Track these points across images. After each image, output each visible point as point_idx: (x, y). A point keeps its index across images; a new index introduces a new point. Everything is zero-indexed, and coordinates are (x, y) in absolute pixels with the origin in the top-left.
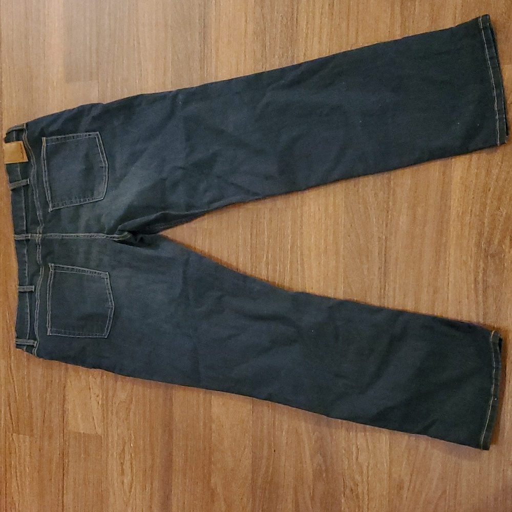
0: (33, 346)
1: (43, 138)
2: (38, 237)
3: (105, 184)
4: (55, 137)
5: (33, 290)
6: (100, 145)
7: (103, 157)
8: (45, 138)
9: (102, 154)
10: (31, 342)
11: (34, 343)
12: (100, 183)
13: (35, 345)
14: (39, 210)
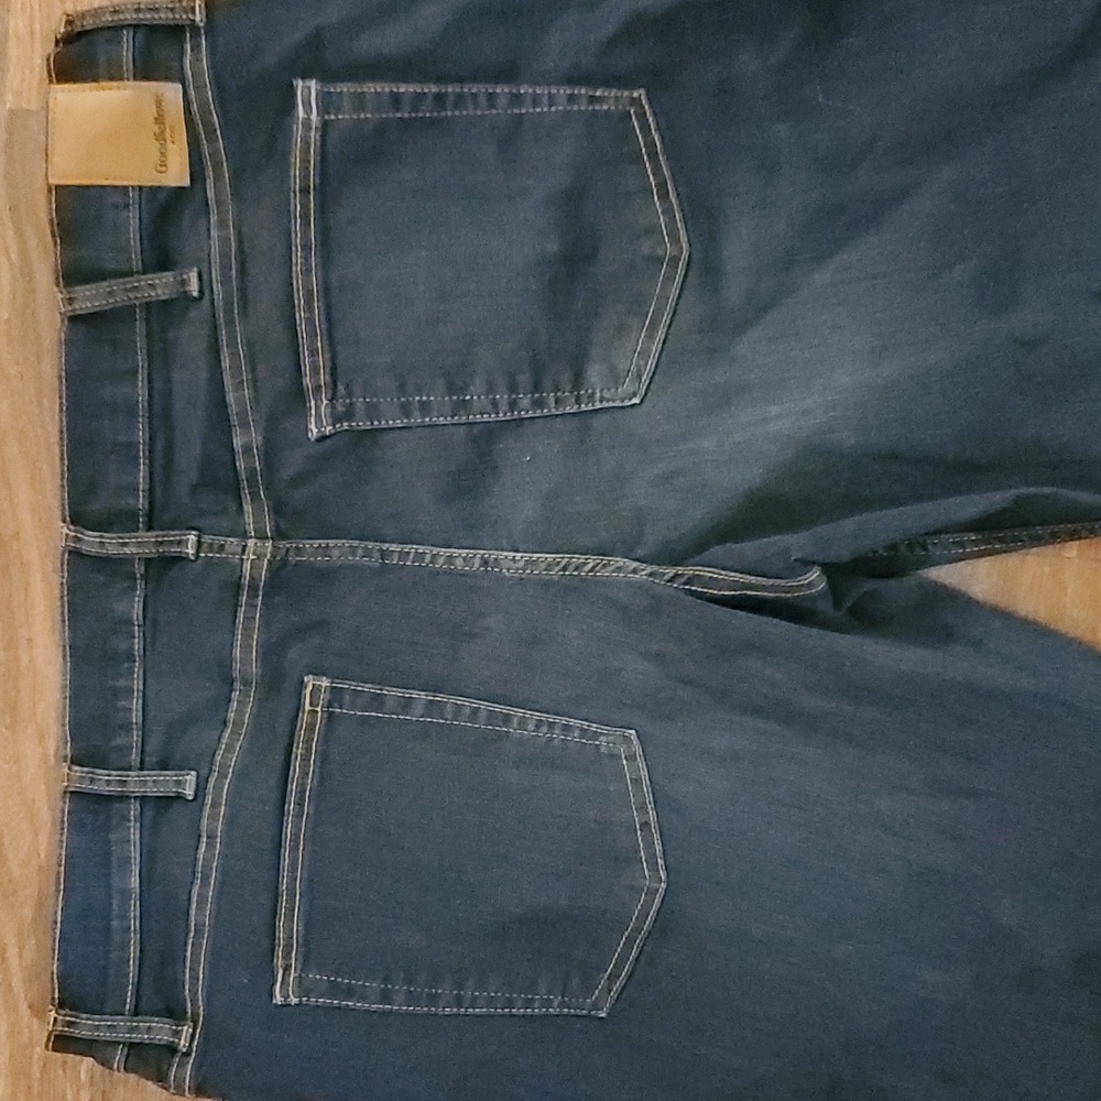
0: (172, 1049)
1: (299, 84)
2: (254, 555)
3: (650, 337)
4: (385, 88)
5: (189, 792)
6: (653, 156)
7: (668, 211)
8: (313, 84)
9: (664, 196)
10: (159, 1030)
11: (177, 1034)
12: (621, 329)
13: (183, 1043)
14: (245, 425)
